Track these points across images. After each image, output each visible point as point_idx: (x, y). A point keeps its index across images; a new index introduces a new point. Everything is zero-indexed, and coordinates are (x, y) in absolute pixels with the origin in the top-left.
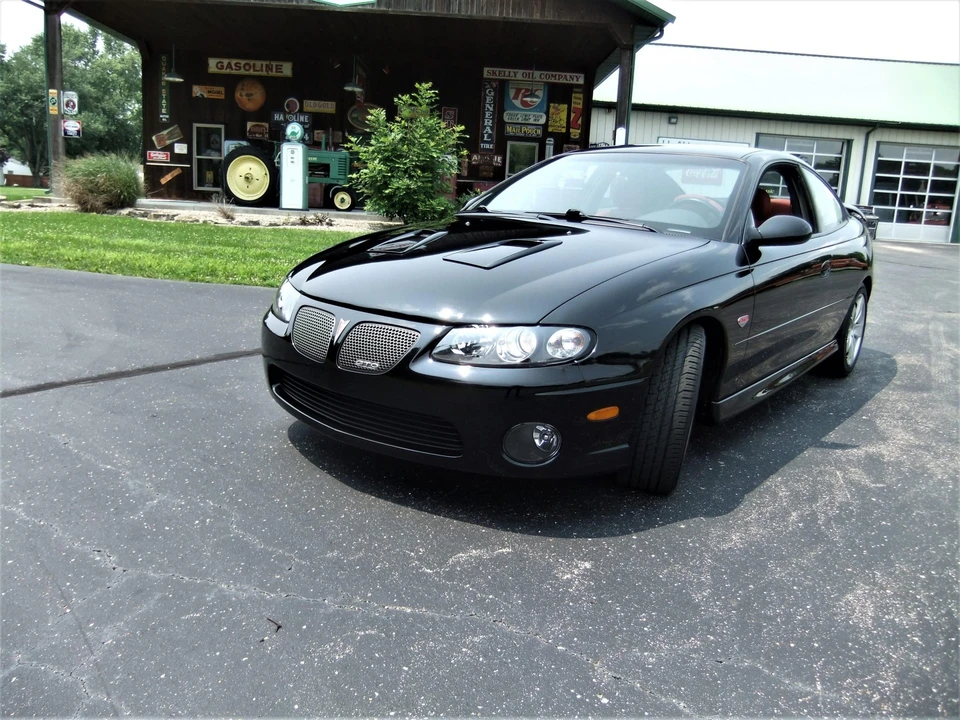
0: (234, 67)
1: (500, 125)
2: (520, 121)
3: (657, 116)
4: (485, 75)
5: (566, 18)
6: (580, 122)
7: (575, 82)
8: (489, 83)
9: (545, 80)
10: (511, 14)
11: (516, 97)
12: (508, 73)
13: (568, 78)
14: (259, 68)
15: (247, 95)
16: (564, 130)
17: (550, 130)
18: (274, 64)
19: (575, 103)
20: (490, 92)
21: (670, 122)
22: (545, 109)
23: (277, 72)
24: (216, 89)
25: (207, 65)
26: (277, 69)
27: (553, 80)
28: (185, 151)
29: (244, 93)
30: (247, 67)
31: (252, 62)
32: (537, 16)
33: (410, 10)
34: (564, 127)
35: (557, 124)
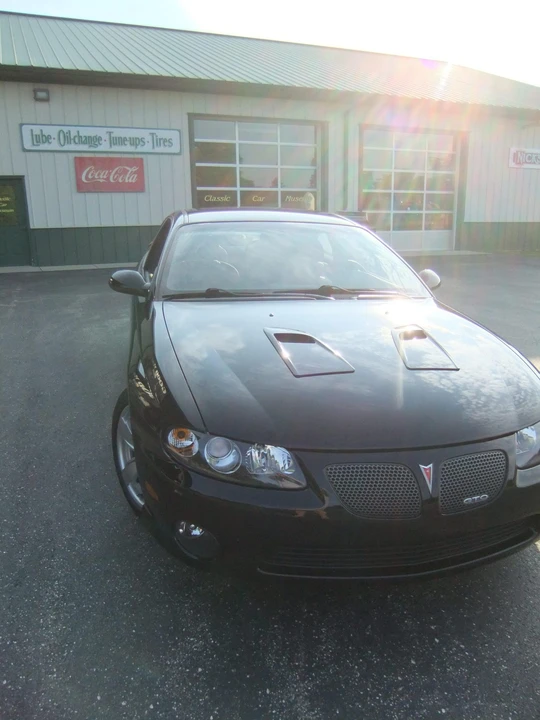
21: (37, 99)
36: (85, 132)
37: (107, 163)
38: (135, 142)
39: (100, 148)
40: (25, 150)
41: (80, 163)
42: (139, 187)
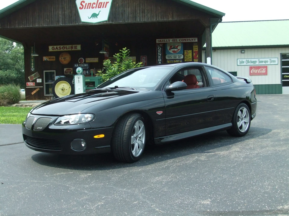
0: (58, 48)
1: (165, 60)
2: (173, 58)
3: (236, 51)
4: (157, 42)
5: (182, 19)
6: (197, 56)
7: (194, 41)
8: (159, 45)
9: (181, 42)
10: (160, 19)
11: (170, 49)
12: (166, 41)
13: (191, 40)
14: (68, 48)
15: (64, 58)
17: (185, 61)
18: (74, 46)
19: (195, 49)
20: (159, 48)
21: (241, 53)
22: (182, 53)
23: (75, 49)
24: (52, 57)
25: (48, 49)
26: (75, 47)
27: (185, 41)
28: (41, 81)
29: (63, 58)
30: (64, 48)
31: (65, 46)
32: (170, 19)
33: (121, 22)
34: (191, 59)
35: (189, 58)
36: (253, 60)
37: (258, 68)
38: (266, 62)
39: (256, 64)
40: (238, 65)
41: (251, 68)
42: (266, 74)
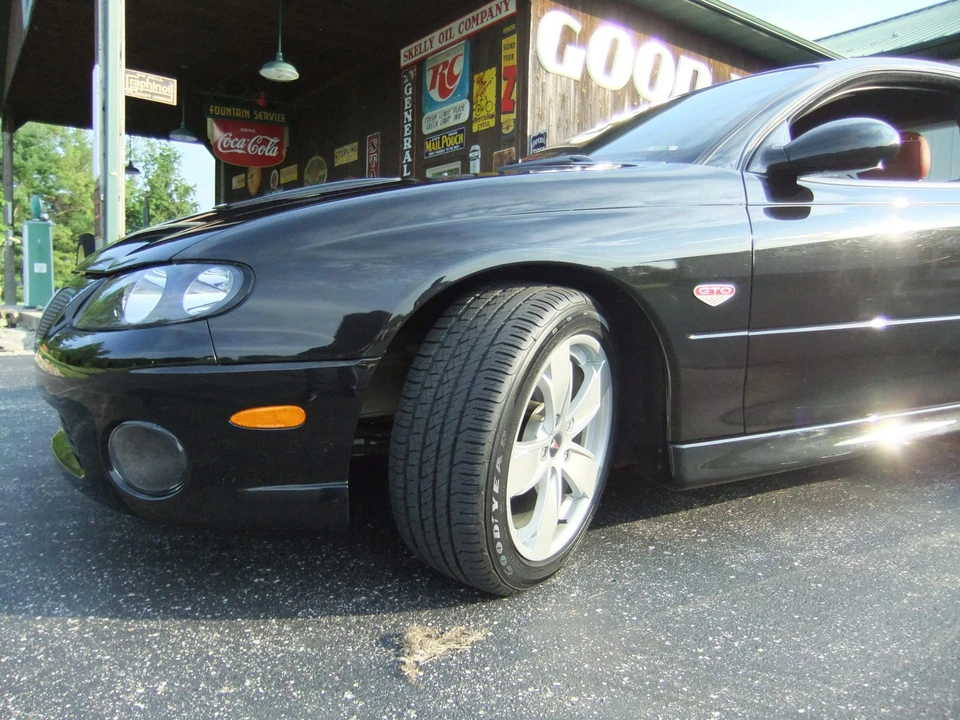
1: (419, 139)
2: (439, 127)
4: (402, 60)
6: (513, 96)
7: (504, 13)
9: (465, 33)
11: (433, 86)
12: (424, 45)
13: (494, 10)
16: (492, 123)
17: (475, 128)
19: (506, 58)
22: (467, 91)
24: (241, 177)
27: (475, 28)
34: (492, 116)
35: (484, 113)
